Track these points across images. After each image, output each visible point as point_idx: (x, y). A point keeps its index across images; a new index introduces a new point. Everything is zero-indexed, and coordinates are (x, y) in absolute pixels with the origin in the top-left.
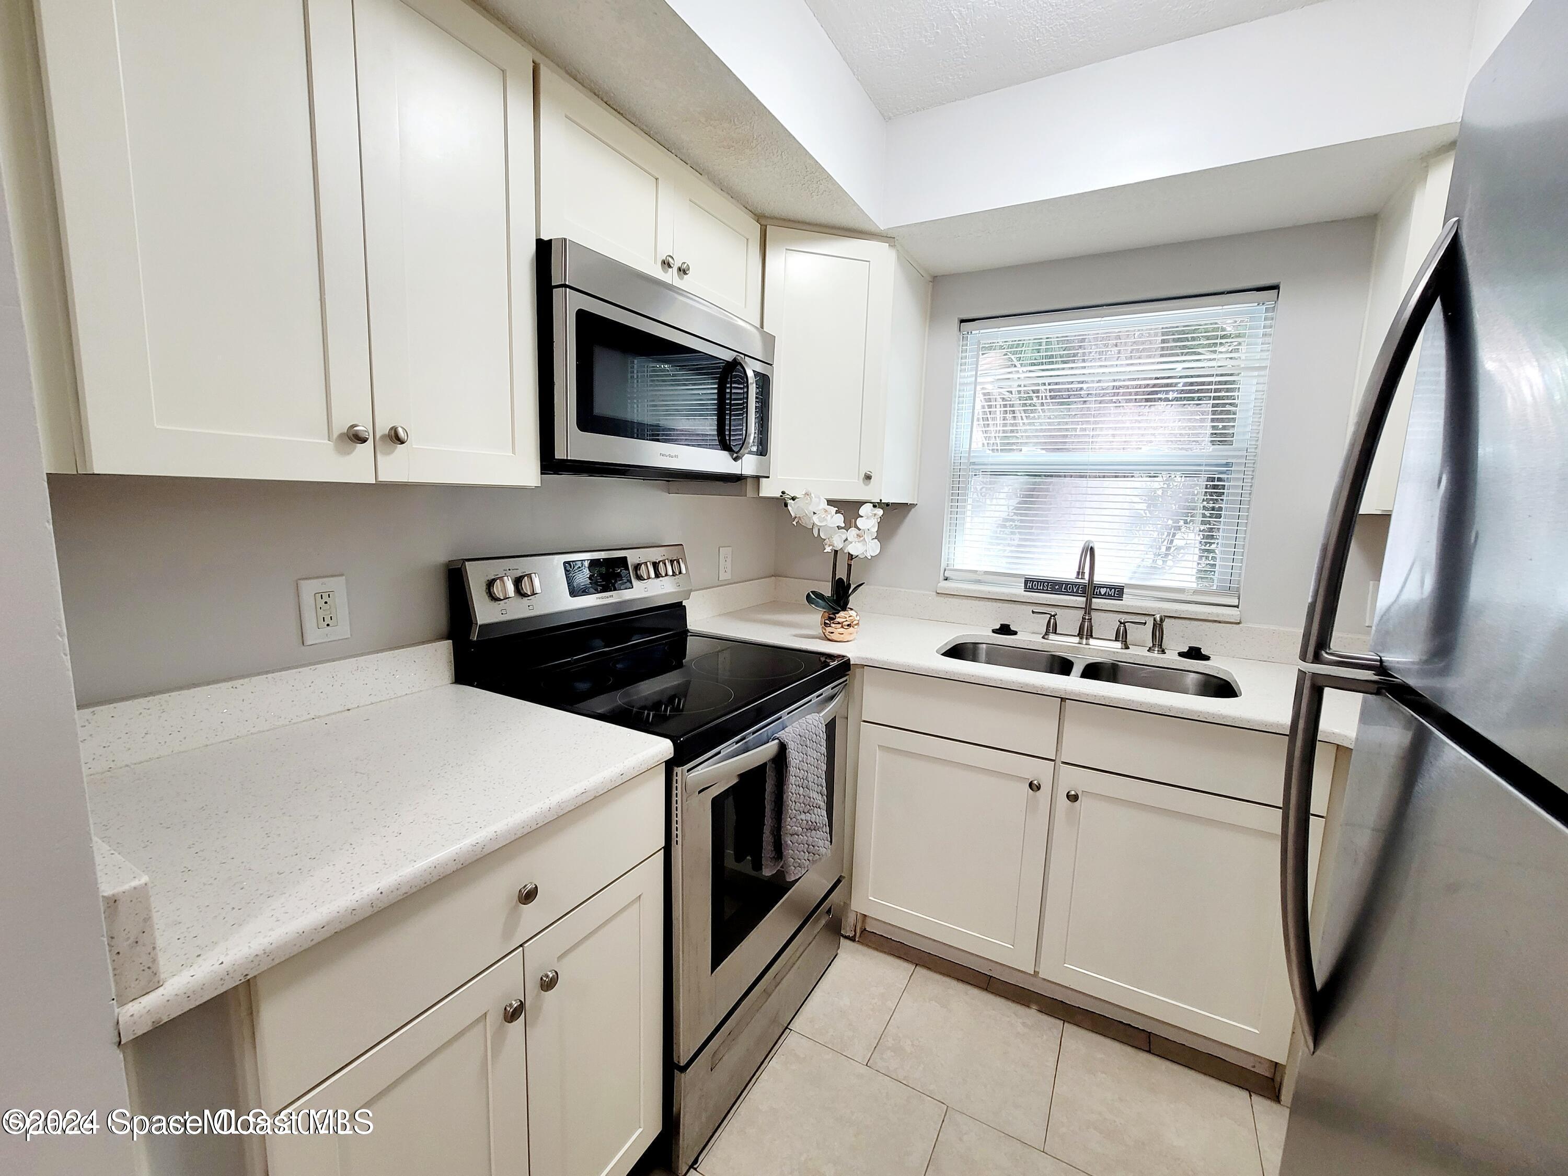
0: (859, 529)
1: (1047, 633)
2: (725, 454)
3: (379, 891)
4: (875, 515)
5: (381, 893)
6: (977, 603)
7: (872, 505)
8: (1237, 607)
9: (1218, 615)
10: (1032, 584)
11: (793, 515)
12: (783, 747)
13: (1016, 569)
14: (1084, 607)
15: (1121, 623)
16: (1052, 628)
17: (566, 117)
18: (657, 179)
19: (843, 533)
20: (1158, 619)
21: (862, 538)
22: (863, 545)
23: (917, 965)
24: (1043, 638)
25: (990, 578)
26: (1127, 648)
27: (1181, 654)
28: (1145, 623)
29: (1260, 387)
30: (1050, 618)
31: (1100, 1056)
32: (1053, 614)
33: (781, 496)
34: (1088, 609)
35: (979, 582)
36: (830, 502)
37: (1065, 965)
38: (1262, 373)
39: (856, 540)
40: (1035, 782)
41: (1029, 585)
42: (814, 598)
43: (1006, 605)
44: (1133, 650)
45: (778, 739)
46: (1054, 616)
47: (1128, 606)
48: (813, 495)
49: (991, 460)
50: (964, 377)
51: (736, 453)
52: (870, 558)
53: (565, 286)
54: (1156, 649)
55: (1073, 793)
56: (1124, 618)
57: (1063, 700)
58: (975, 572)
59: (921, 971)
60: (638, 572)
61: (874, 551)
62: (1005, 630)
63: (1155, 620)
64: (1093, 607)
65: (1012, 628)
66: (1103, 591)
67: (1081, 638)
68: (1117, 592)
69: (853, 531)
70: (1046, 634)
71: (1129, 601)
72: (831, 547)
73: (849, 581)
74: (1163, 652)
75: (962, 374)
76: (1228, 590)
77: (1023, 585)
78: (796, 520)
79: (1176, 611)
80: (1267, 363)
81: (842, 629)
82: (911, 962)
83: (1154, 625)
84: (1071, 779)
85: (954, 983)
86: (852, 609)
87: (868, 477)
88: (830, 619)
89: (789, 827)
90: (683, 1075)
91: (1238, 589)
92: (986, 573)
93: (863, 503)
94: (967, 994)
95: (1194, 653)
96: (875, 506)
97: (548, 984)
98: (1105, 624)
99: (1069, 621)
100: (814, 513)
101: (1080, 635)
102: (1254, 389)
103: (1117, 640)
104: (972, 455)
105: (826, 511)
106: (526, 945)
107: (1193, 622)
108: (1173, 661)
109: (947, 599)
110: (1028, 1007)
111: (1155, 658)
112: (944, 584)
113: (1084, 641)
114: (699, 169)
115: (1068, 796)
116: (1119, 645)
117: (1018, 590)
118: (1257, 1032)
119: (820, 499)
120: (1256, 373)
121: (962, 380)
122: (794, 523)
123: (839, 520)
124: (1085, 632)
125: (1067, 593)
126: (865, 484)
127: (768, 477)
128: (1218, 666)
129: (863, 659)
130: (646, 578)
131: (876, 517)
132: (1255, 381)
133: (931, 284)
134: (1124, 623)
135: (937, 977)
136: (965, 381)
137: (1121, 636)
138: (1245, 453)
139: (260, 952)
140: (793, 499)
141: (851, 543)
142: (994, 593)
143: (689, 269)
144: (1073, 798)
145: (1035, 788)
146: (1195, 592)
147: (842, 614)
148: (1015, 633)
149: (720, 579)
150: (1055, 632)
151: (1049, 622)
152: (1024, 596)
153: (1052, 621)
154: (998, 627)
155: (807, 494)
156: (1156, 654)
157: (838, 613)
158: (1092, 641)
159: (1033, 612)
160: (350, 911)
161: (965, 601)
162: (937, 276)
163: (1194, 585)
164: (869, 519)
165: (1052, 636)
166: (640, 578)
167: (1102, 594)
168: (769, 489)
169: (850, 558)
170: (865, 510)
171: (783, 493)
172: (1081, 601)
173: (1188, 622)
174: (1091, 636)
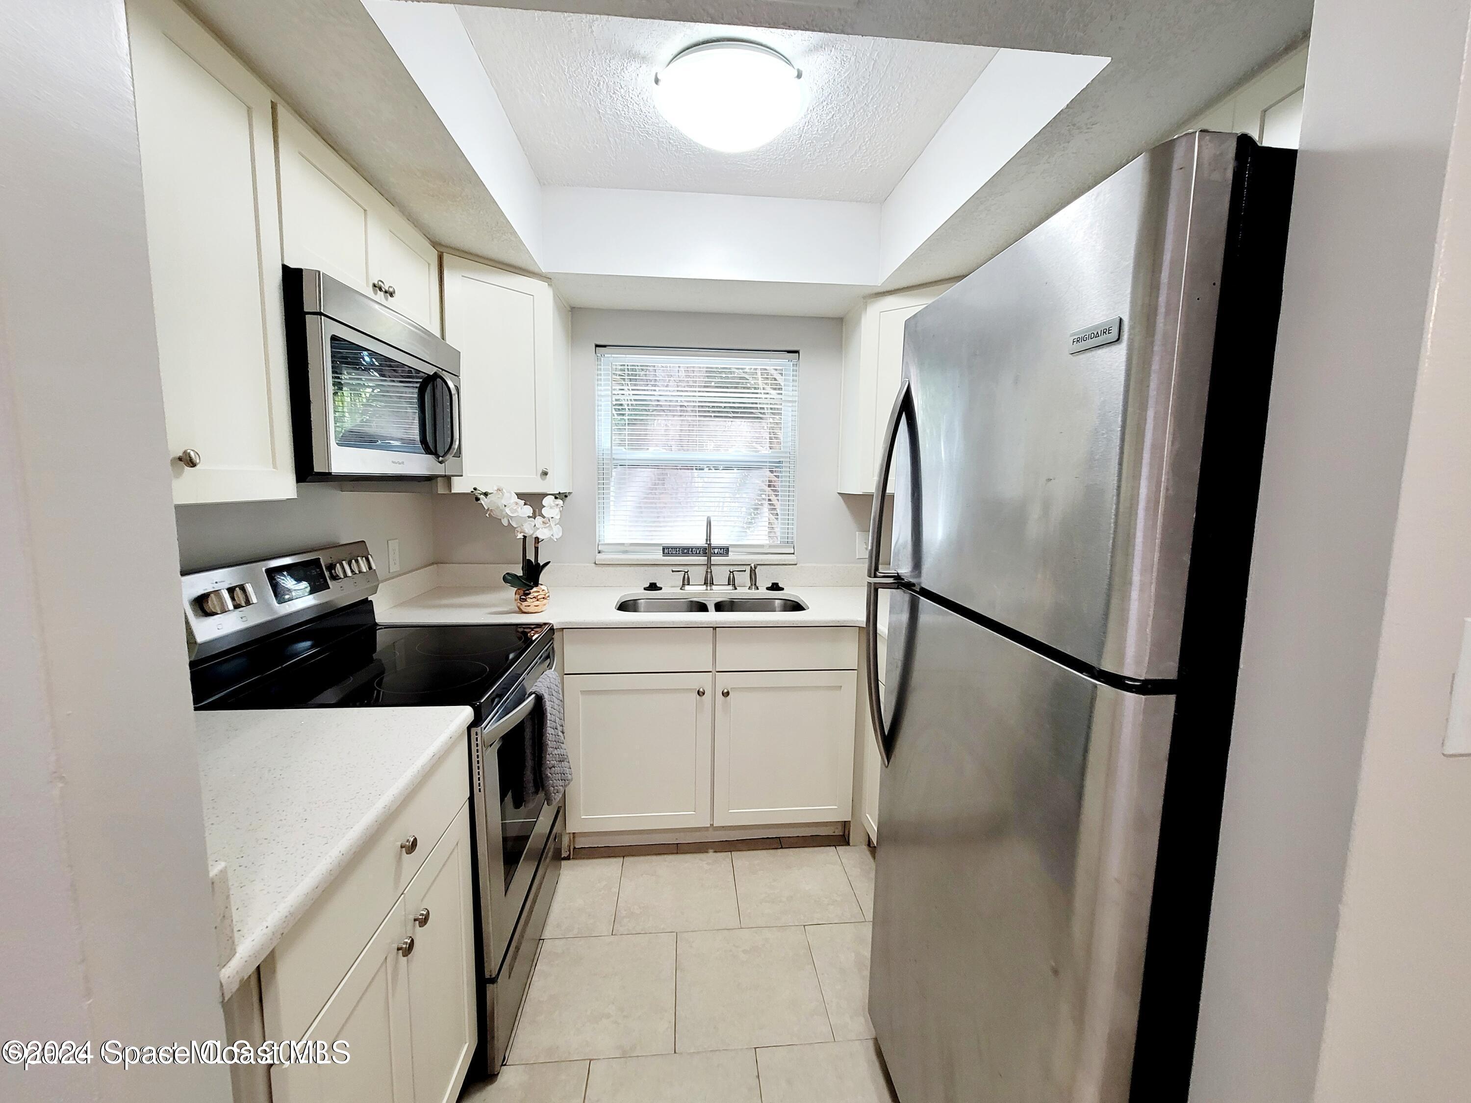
0: (544, 517)
1: (684, 585)
2: (430, 457)
3: (341, 853)
4: (557, 505)
5: (343, 854)
6: (628, 568)
7: (554, 497)
8: (793, 554)
9: (785, 560)
10: (668, 550)
11: (486, 508)
12: (539, 699)
13: (652, 539)
14: (706, 563)
15: (731, 572)
16: (686, 581)
17: (300, 153)
18: (365, 210)
19: (531, 521)
20: (753, 567)
21: (548, 525)
22: (550, 530)
23: (624, 857)
24: (681, 589)
25: (632, 548)
26: (736, 589)
27: (768, 589)
28: (745, 571)
29: (794, 413)
30: (685, 574)
31: (756, 862)
32: (686, 571)
33: (472, 492)
34: (709, 565)
35: (626, 552)
36: (520, 496)
37: (730, 811)
38: (794, 404)
39: (542, 526)
40: (701, 690)
41: (666, 551)
42: (509, 579)
43: (650, 568)
44: (740, 589)
45: (534, 693)
46: (687, 572)
47: (733, 560)
48: (504, 490)
49: (628, 457)
50: (601, 390)
51: (442, 457)
52: (556, 540)
53: (321, 314)
54: (753, 587)
55: (726, 691)
56: (732, 568)
57: (715, 628)
58: (623, 544)
59: (629, 860)
60: (333, 571)
61: (558, 534)
62: (653, 587)
63: (751, 567)
64: (712, 563)
65: (658, 585)
66: (716, 551)
67: (707, 586)
68: (725, 551)
69: (539, 519)
70: (682, 587)
71: (733, 556)
72: (522, 534)
73: (537, 560)
74: (758, 589)
75: (599, 388)
76: (789, 543)
77: (662, 551)
78: (488, 513)
79: (762, 560)
80: (797, 399)
81: (538, 602)
82: (619, 856)
83: (751, 571)
84: (725, 682)
85: (654, 858)
86: (542, 585)
87: (545, 474)
88: (524, 596)
89: (548, 762)
90: (495, 985)
91: (792, 543)
92: (632, 544)
93: (545, 495)
94: (665, 861)
95: (775, 587)
96: (556, 498)
97: (423, 921)
98: (720, 574)
99: (696, 574)
100: (505, 506)
101: (706, 584)
102: (790, 414)
103: (729, 584)
104: (613, 452)
105: (517, 503)
106: (405, 892)
107: (772, 566)
108: (764, 594)
109: (604, 568)
110: (707, 852)
111: (754, 594)
112: (599, 556)
113: (709, 588)
114: (392, 200)
115: (723, 694)
116: (731, 587)
117: (658, 556)
118: (836, 807)
119: (511, 493)
120: (790, 404)
121: (599, 393)
122: (487, 515)
123: (528, 510)
124: (709, 582)
125: (693, 554)
126: (542, 479)
127: (462, 476)
128: (790, 592)
129: (563, 623)
130: (342, 577)
131: (559, 506)
132: (790, 409)
133: (570, 313)
134: (732, 572)
135: (642, 858)
136: (603, 393)
137: (731, 582)
138: (788, 455)
139: (287, 914)
140: (486, 494)
141: (539, 529)
142: (642, 560)
143: (394, 292)
144: (726, 694)
145: (701, 694)
146: (770, 546)
147: (535, 589)
148: (660, 589)
149: (391, 571)
150: (689, 585)
151: (684, 577)
152: (664, 560)
153: (686, 576)
154: (648, 586)
155: (499, 490)
156: (753, 591)
157: (531, 589)
158: (714, 587)
159: (673, 571)
160: (329, 871)
161: (619, 568)
162: (574, 308)
163: (767, 542)
164: (551, 508)
165: (687, 587)
166: (335, 578)
167: (716, 553)
168: (460, 486)
169: (537, 542)
170: (548, 501)
171: (475, 489)
172: (703, 559)
173: (768, 567)
174: (713, 583)
